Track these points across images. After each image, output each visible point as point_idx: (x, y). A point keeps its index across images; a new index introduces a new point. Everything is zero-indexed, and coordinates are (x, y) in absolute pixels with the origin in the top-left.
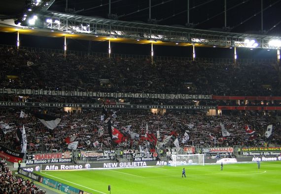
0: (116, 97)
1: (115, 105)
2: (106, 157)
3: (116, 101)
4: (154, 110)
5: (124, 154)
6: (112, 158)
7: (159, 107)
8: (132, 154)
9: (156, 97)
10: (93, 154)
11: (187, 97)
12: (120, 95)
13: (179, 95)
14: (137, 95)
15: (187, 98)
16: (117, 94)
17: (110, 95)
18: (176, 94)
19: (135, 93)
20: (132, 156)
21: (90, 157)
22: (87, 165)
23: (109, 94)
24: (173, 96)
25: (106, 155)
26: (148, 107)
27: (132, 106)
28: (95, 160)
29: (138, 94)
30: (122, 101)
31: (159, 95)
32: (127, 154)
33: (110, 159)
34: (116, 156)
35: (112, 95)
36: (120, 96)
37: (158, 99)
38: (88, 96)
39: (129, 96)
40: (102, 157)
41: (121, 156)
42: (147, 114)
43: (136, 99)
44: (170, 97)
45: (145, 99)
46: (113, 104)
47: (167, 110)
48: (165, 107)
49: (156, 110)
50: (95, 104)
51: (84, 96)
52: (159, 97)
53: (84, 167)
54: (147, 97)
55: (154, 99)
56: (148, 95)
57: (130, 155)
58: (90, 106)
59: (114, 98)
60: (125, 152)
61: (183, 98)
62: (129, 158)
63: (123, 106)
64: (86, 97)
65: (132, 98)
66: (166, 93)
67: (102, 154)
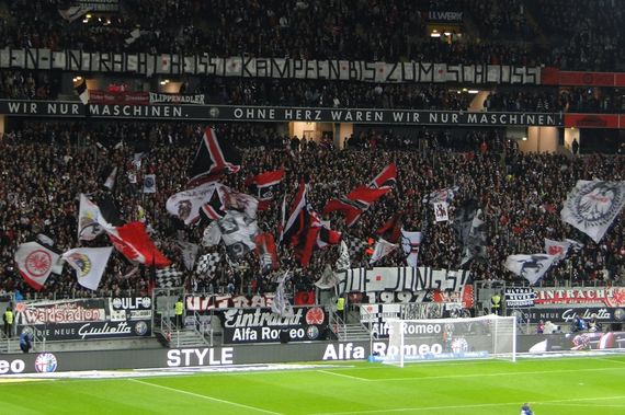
0: (150, 72)
1: (143, 104)
2: (115, 325)
3: (146, 87)
4: (302, 129)
5: (190, 313)
6: (140, 327)
7: (326, 117)
8: (220, 314)
9: (313, 74)
10: (64, 312)
11: (440, 73)
12: (165, 63)
13: (408, 66)
14: (233, 66)
15: (438, 78)
16: (151, 59)
17: (124, 62)
18: (393, 60)
19: (225, 55)
20: (223, 319)
21: (52, 326)
22: (44, 361)
23: (118, 58)
24: (383, 71)
25: (115, 316)
26: (280, 114)
27: (213, 112)
28: (70, 337)
29: (238, 61)
30: (173, 88)
31: (324, 65)
32: (201, 312)
33: (134, 333)
34: (158, 323)
35: (133, 63)
36: (166, 68)
37: (321, 81)
38: (31, 65)
39: (201, 68)
40: (99, 325)
41: (178, 322)
42: (277, 143)
43: (230, 81)
44: (370, 74)
45: (268, 80)
46: (138, 104)
47: (357, 127)
48: (349, 116)
49: (312, 126)
50: (62, 99)
51: (18, 68)
52: (325, 73)
53: (31, 368)
54: (276, 75)
55: (306, 80)
56: (281, 63)
57: (215, 318)
58: (42, 108)
59: (143, 77)
60: (195, 304)
61: (426, 78)
62: (211, 330)
63: (178, 112)
64: (24, 71)
65: (214, 76)
66: (352, 60)
67: (102, 311)
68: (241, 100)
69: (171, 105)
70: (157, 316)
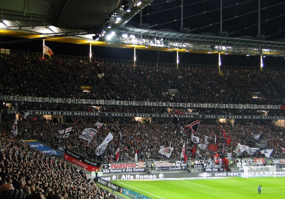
0: (185, 107)
1: (184, 115)
2: (177, 167)
3: (185, 111)
4: (222, 120)
5: (195, 164)
6: (183, 168)
7: (228, 117)
8: (203, 165)
9: (224, 107)
10: (165, 164)
11: (255, 107)
12: (189, 105)
13: (248, 105)
14: (205, 105)
15: (255, 108)
16: (185, 104)
17: (179, 105)
18: (244, 104)
19: (203, 103)
20: (203, 166)
21: (163, 167)
22: (161, 175)
23: (178, 104)
24: (241, 106)
25: (177, 165)
26: (216, 117)
27: (201, 116)
28: (167, 170)
29: (206, 104)
30: (191, 111)
31: (227, 105)
32: (198, 164)
33: (182, 169)
34: (188, 167)
35: (181, 105)
36: (189, 106)
37: (226, 109)
38: (157, 106)
39: (198, 106)
40: (174, 167)
41: (193, 166)
42: (216, 124)
43: (204, 109)
44: (238, 107)
45: (214, 109)
46: (182, 114)
47: (235, 120)
48: (233, 117)
49: (224, 120)
50: (165, 113)
51: (154, 106)
52: (227, 107)
53: (158, 177)
54: (215, 107)
55: (223, 109)
56: (217, 105)
57: (201, 166)
58: (160, 116)
59: (184, 108)
60: (196, 162)
61: (252, 108)
62: (200, 168)
63: (192, 116)
64: (156, 107)
65: (201, 108)
66: (234, 103)
67: (174, 164)
68: (207, 113)
69: (190, 115)
70: (187, 165)
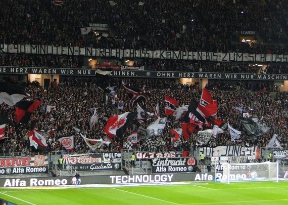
0: (121, 57)
1: (118, 70)
2: (105, 165)
3: (119, 63)
4: (186, 81)
5: (138, 160)
6: (116, 166)
7: (196, 76)
8: (151, 160)
9: (191, 58)
10: (84, 159)
11: (246, 57)
12: (128, 53)
13: (232, 54)
14: (157, 54)
15: (245, 60)
16: (121, 51)
17: (110, 53)
18: (225, 52)
19: (153, 49)
20: (152, 163)
21: (79, 165)
23: (107, 50)
24: (221, 57)
25: (105, 161)
26: (176, 75)
27: (148, 74)
28: (87, 170)
29: (159, 52)
30: (131, 64)
31: (196, 54)
32: (143, 160)
33: (114, 168)
34: (124, 165)
35: (114, 53)
36: (128, 55)
37: (194, 61)
38: (70, 54)
39: (143, 55)
40: (99, 165)
41: (133, 164)
42: (175, 87)
43: (155, 61)
44: (215, 58)
45: (172, 60)
46: (116, 70)
47: (210, 80)
48: (206, 76)
49: (190, 80)
50: (84, 68)
51: (65, 55)
52: (196, 57)
53: (70, 183)
54: (175, 58)
55: (188, 60)
56: (177, 53)
57: (148, 162)
58: (75, 72)
59: (118, 59)
60: (140, 156)
61: (239, 59)
62: (147, 167)
63: (133, 74)
64: (68, 56)
65: (148, 58)
66: (207, 51)
67: (100, 159)
68: (160, 68)
69: (130, 70)
70: (124, 161)
